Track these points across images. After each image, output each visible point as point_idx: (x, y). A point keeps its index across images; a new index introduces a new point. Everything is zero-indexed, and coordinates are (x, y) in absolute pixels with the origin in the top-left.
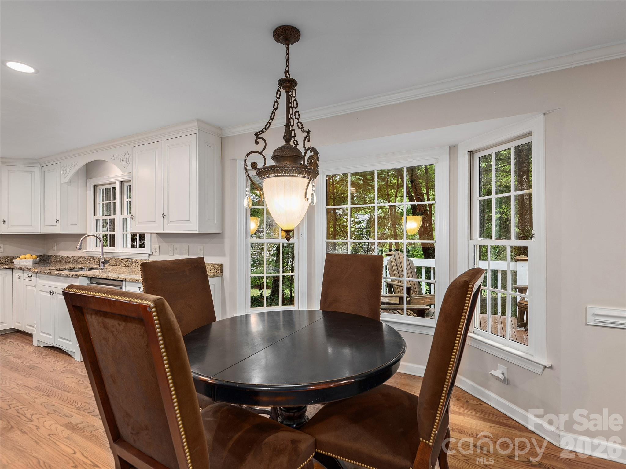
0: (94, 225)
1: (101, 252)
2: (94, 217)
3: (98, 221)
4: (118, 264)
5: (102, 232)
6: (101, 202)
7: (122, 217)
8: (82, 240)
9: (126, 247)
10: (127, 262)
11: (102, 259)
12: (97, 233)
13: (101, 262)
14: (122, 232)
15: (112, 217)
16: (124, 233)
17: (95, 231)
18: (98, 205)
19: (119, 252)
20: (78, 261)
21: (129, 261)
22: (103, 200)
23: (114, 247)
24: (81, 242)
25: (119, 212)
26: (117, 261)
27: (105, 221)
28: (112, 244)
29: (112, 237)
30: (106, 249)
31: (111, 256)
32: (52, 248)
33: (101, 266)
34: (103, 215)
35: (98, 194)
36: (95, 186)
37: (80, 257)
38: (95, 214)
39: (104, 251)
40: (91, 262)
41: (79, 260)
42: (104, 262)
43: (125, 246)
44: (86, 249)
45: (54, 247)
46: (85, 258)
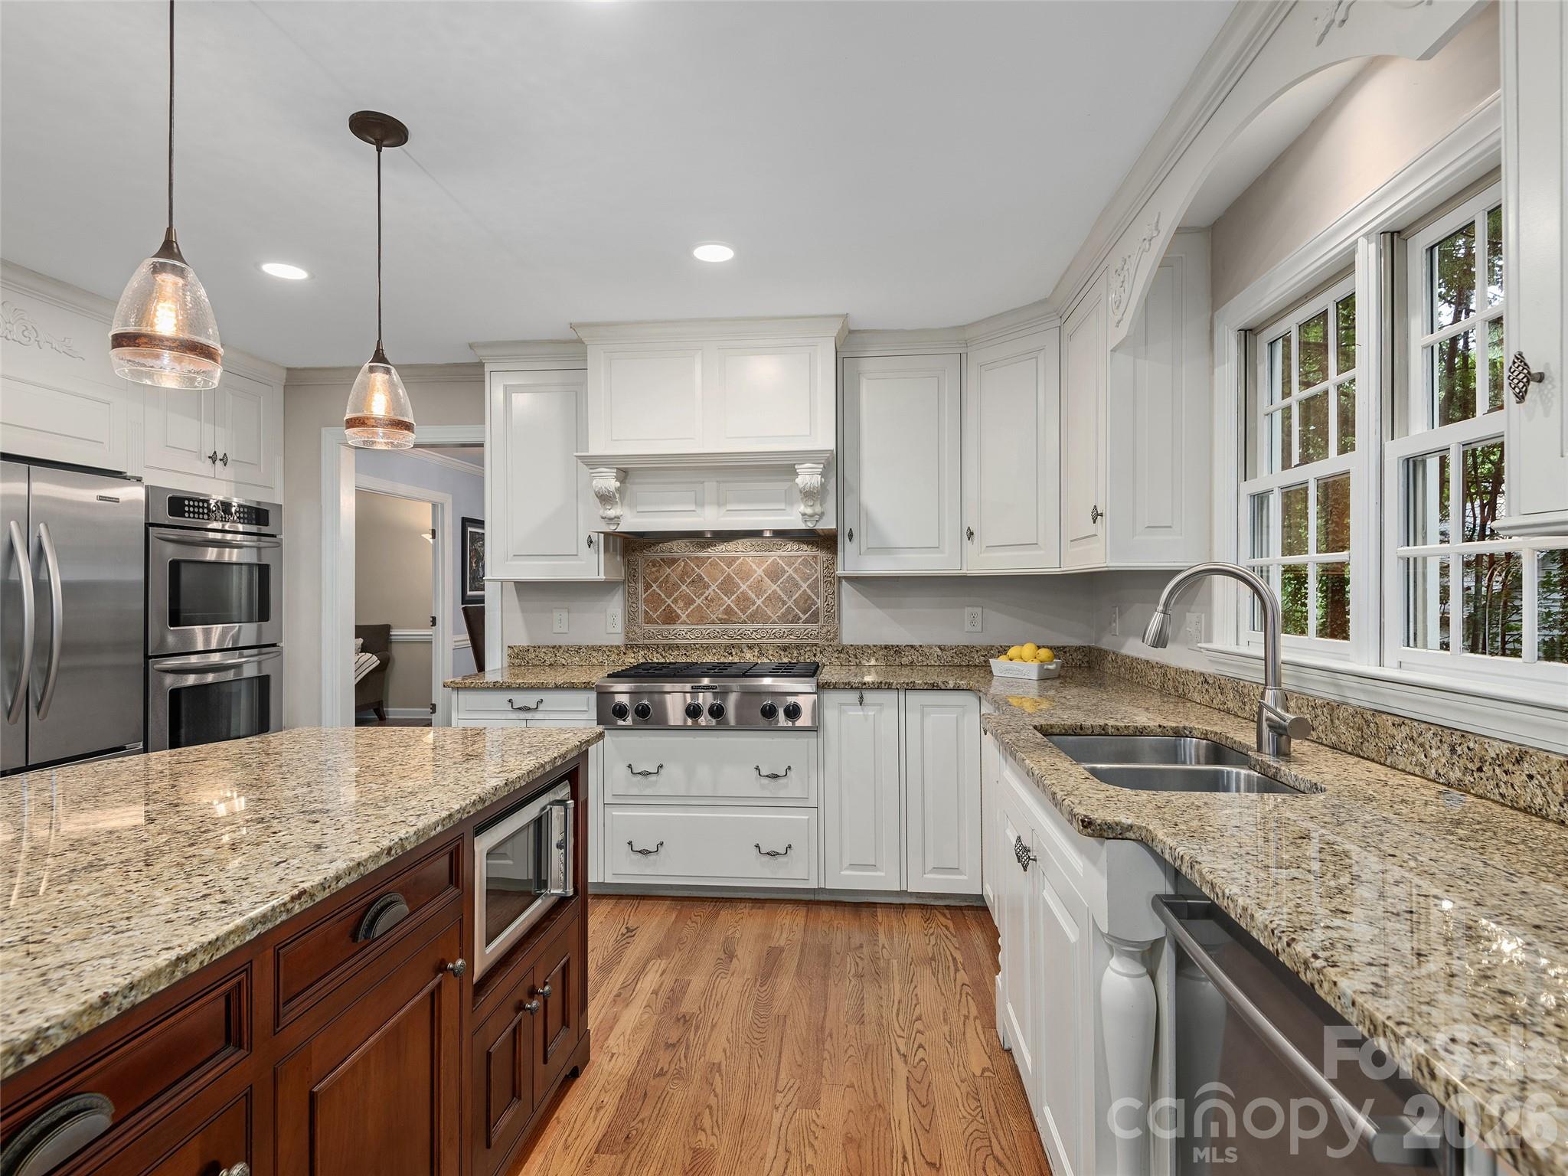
0: (1240, 526)
1: (1266, 660)
2: (1243, 484)
3: (1260, 500)
4: (1369, 748)
5: (1279, 556)
6: (1279, 402)
7: (1398, 450)
8: (1171, 593)
9: (1425, 646)
10: (1434, 753)
11: (1269, 709)
12: (1258, 561)
13: (1265, 725)
14: (1396, 549)
15: (1332, 464)
16: (1412, 551)
17: (1249, 553)
18: (1263, 424)
19: (1374, 670)
20: (1180, 690)
21: (1453, 751)
22: (1286, 394)
23: (1346, 638)
24: (1166, 604)
25: (1374, 425)
26: (1360, 729)
27: (1294, 497)
28: (1336, 625)
29: (1336, 585)
30: (1294, 648)
31: (1329, 694)
32: (1110, 624)
33: (1266, 749)
34: (1286, 464)
35: (1263, 369)
36: (1248, 334)
37: (1187, 672)
38: (1246, 468)
39: (1284, 656)
40: (1230, 705)
41: (1183, 684)
42: (1281, 727)
43: (1412, 637)
44: (1209, 640)
45: (1115, 621)
46: (1206, 681)
